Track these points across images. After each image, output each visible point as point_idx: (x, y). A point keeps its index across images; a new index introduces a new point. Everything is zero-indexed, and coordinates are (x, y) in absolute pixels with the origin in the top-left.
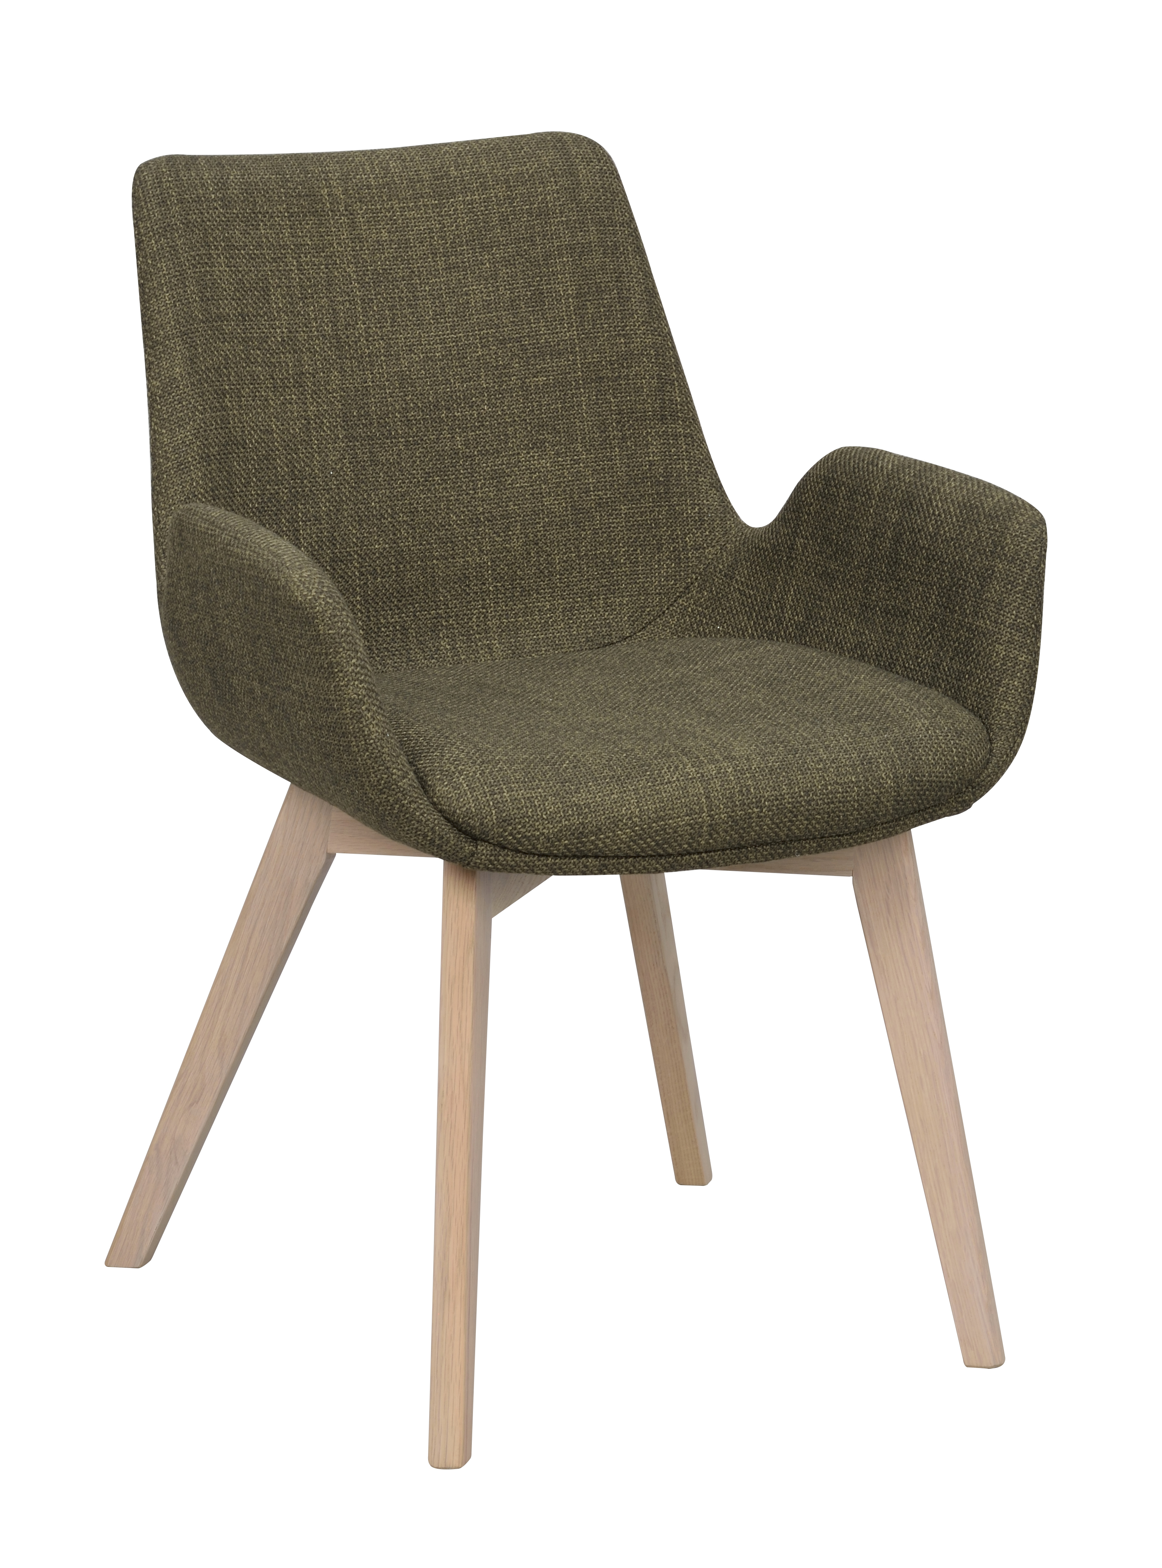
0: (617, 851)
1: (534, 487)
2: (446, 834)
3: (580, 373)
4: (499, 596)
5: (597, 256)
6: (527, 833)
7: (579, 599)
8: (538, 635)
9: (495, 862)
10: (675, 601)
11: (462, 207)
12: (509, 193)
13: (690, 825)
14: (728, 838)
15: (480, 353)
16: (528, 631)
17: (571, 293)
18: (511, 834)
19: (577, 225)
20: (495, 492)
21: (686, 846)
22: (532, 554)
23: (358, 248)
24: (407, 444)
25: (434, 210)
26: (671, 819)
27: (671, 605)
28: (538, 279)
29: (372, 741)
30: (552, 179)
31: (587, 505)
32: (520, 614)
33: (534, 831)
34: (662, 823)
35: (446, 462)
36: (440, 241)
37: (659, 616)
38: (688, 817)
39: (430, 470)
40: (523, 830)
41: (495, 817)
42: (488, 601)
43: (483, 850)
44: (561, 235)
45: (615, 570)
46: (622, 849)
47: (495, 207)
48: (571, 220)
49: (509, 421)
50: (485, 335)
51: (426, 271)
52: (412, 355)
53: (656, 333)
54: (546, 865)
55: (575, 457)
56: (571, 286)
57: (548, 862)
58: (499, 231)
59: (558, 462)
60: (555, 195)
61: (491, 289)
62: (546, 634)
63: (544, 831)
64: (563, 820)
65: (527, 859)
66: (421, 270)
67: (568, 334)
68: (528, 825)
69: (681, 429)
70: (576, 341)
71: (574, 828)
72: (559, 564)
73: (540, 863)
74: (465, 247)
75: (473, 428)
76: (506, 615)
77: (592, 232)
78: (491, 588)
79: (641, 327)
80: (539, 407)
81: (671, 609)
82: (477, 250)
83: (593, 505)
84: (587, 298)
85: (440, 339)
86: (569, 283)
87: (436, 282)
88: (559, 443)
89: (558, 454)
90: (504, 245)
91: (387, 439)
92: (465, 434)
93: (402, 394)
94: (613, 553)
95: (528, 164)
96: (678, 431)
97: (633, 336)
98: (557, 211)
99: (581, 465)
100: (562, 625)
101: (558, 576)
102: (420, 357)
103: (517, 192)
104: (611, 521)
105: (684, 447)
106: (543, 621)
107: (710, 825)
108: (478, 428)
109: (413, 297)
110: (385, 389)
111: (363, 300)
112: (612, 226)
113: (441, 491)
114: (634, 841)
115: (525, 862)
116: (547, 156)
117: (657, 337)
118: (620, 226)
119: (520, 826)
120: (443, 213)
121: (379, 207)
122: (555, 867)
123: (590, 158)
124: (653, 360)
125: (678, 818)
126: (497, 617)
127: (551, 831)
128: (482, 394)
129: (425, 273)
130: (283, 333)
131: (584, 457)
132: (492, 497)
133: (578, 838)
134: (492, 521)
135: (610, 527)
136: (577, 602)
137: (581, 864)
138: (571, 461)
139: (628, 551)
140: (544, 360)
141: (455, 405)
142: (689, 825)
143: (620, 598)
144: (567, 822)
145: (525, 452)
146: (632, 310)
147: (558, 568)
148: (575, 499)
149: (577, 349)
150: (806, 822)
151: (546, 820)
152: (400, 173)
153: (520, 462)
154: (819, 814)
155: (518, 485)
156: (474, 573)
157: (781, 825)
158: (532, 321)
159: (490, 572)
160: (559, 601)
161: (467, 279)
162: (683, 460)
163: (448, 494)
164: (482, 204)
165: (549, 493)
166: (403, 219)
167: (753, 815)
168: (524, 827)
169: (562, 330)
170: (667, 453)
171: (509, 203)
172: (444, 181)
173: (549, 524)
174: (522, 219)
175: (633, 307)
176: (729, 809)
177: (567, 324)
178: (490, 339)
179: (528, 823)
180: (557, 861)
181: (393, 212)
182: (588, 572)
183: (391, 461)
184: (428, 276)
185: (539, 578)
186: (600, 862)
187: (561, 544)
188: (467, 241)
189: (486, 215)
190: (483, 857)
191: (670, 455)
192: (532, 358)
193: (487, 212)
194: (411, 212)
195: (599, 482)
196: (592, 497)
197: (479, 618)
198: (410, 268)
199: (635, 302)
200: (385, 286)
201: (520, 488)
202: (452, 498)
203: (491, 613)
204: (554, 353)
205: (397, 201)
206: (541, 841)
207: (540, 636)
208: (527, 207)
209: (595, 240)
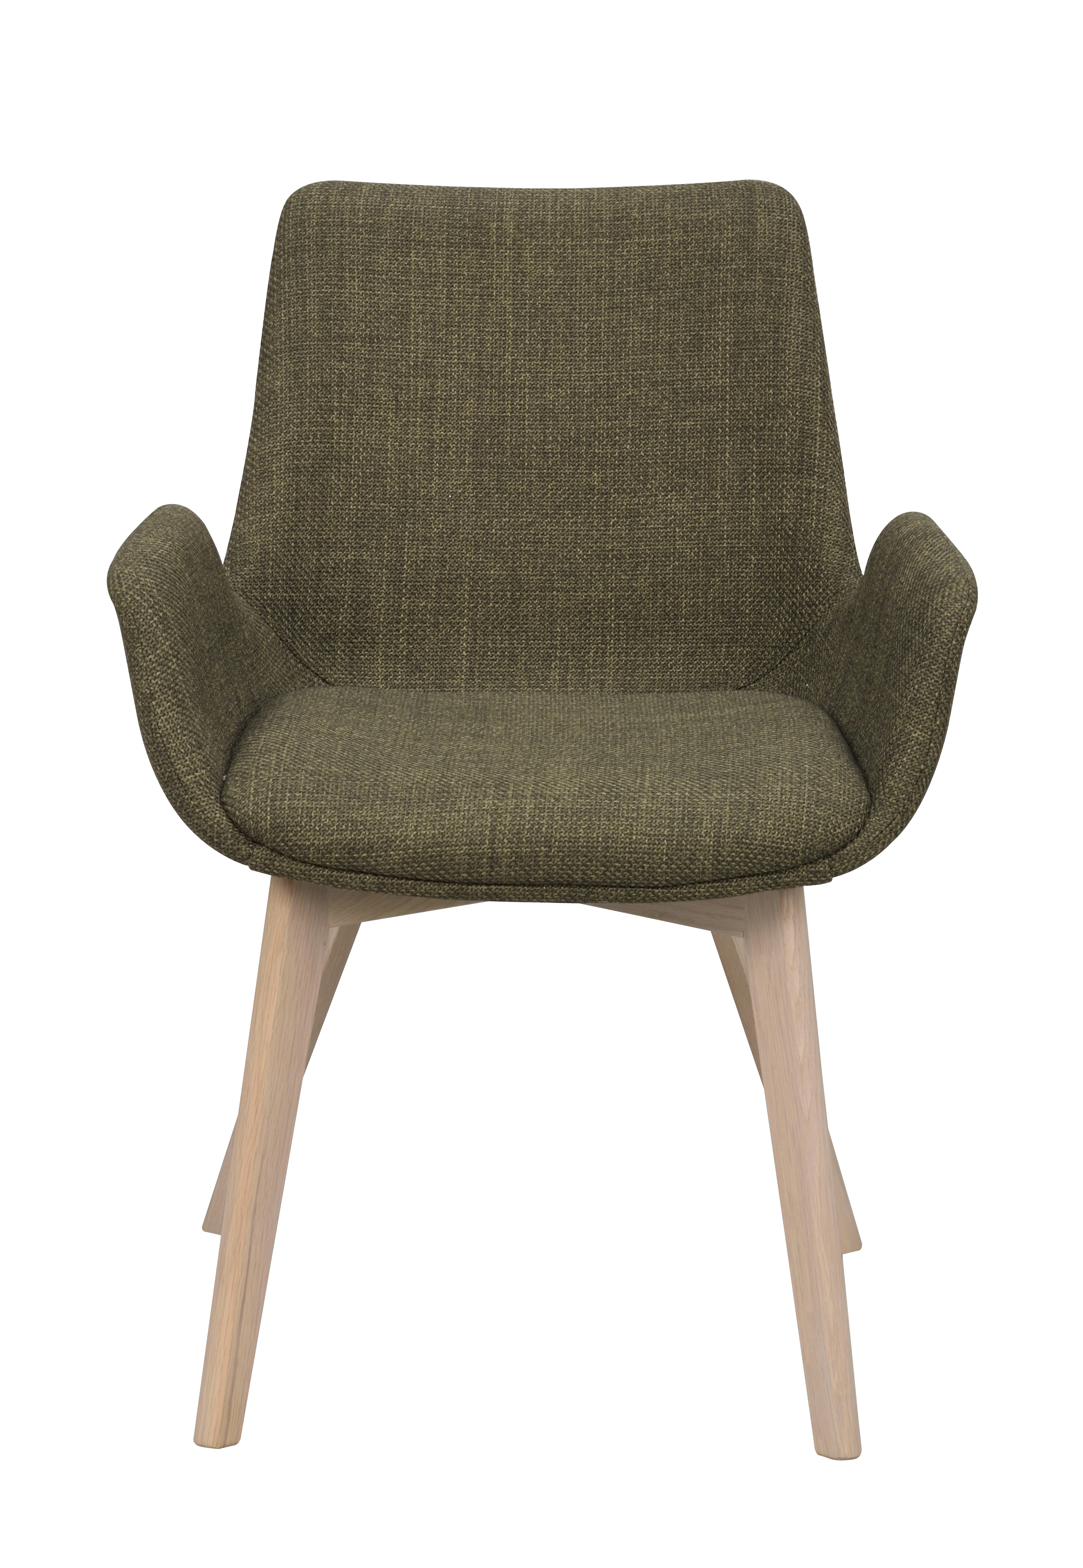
0: (391, 871)
1: (668, 530)
2: (224, 833)
3: (727, 421)
4: (621, 633)
5: (760, 306)
6: (298, 842)
7: (702, 645)
8: (655, 676)
9: (271, 867)
10: (787, 656)
11: (636, 248)
12: (685, 237)
13: (469, 855)
14: (513, 873)
15: (630, 393)
16: (646, 671)
17: (729, 340)
18: (283, 841)
19: (744, 274)
20: (627, 531)
21: (465, 875)
22: (659, 595)
23: (519, 282)
24: (540, 476)
25: (607, 250)
26: (448, 846)
27: (784, 659)
28: (700, 324)
29: (158, 735)
30: (729, 227)
31: (719, 552)
32: (640, 654)
33: (305, 841)
34: (438, 849)
35: (580, 496)
36: (607, 281)
37: (773, 670)
38: (467, 847)
39: (561, 504)
40: (295, 838)
41: (269, 823)
42: (608, 637)
43: (258, 853)
44: (728, 282)
45: (739, 619)
46: (396, 870)
47: (669, 251)
48: (740, 268)
49: (651, 462)
50: (638, 376)
51: (588, 309)
52: (559, 390)
53: (806, 386)
54: (323, 876)
55: (713, 504)
56: (730, 333)
57: (325, 873)
58: (668, 274)
59: (696, 507)
60: (729, 243)
61: (651, 331)
62: (663, 676)
63: (315, 841)
64: (336, 833)
65: (303, 867)
66: (583, 308)
67: (720, 381)
68: (300, 834)
69: (815, 485)
70: (727, 388)
71: (345, 842)
72: (685, 608)
73: (316, 873)
74: (631, 288)
75: (613, 466)
76: (626, 653)
77: (759, 281)
78: (612, 625)
79: (790, 380)
80: (682, 451)
81: (783, 663)
82: (643, 292)
83: (725, 553)
84: (744, 347)
85: (591, 377)
86: (728, 331)
87: (597, 320)
88: (698, 488)
89: (696, 499)
90: (671, 289)
91: (519, 469)
92: (603, 471)
93: (542, 426)
94: (740, 602)
95: (710, 211)
96: (813, 486)
97: (782, 387)
98: (728, 258)
99: (718, 511)
100: (681, 669)
101: (683, 620)
102: (567, 393)
103: (693, 237)
104: (740, 570)
105: (815, 503)
106: (663, 663)
107: (492, 858)
108: (619, 466)
109: (570, 333)
110: (524, 421)
111: (515, 333)
112: (780, 277)
113: (570, 524)
114: (408, 863)
115: (301, 871)
116: (731, 204)
117: (806, 391)
118: (788, 278)
119: (291, 834)
120: (616, 253)
121: (549, 244)
122: (332, 879)
123: (773, 208)
124: (797, 413)
125: (456, 846)
126: (616, 654)
127: (321, 843)
128: (626, 434)
129: (586, 310)
130: (417, 357)
131: (722, 504)
132: (623, 535)
133: (349, 853)
134: (620, 559)
135: (739, 576)
136: (700, 648)
137: (358, 879)
138: (708, 507)
139: (753, 602)
140: (694, 404)
141: (596, 442)
142: (467, 854)
143: (742, 648)
144: (338, 836)
145: (663, 494)
146: (785, 362)
147: (683, 612)
148: (708, 545)
149: (728, 396)
150: (603, 868)
151: (318, 831)
152: (581, 211)
153: (656, 503)
154: (618, 862)
155: (652, 526)
156: (596, 609)
157: (574, 867)
158: (687, 365)
159: (613, 609)
160: (682, 645)
161: (629, 320)
162: (812, 515)
163: (577, 528)
164: (657, 247)
165: (683, 537)
166: (573, 257)
167: (541, 854)
168: (295, 835)
169: (715, 376)
170: (799, 507)
171: (684, 247)
172: (624, 222)
173: (681, 567)
174: (693, 264)
175: (786, 359)
176: (514, 845)
177: (721, 371)
178: (642, 380)
179: (300, 832)
180: (334, 873)
181: (564, 249)
182: (713, 619)
183: (520, 490)
184: (590, 314)
185: (664, 620)
186: (378, 879)
187: (689, 588)
188: (635, 282)
189: (659, 258)
190: (258, 860)
191: (801, 509)
192: (683, 402)
193: (660, 255)
194: (582, 251)
195: (733, 530)
196: (725, 545)
197: (597, 653)
198: (572, 305)
199: (789, 354)
200: (541, 320)
201: (654, 529)
202: (581, 532)
203: (610, 649)
204: (704, 399)
205: (570, 239)
206: (312, 851)
207: (656, 678)
208: (700, 252)
209: (760, 289)
